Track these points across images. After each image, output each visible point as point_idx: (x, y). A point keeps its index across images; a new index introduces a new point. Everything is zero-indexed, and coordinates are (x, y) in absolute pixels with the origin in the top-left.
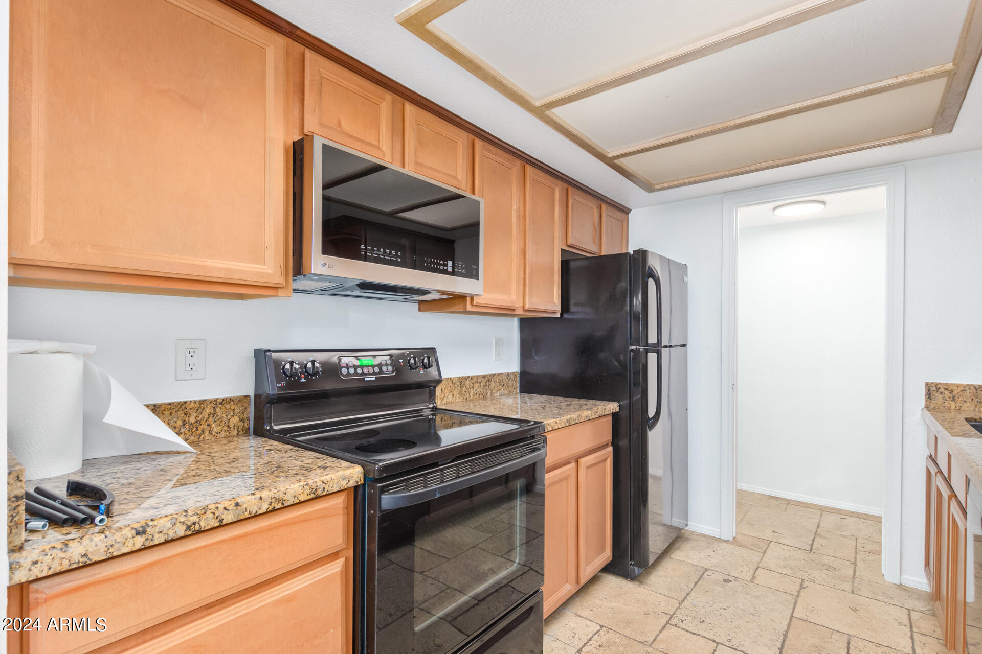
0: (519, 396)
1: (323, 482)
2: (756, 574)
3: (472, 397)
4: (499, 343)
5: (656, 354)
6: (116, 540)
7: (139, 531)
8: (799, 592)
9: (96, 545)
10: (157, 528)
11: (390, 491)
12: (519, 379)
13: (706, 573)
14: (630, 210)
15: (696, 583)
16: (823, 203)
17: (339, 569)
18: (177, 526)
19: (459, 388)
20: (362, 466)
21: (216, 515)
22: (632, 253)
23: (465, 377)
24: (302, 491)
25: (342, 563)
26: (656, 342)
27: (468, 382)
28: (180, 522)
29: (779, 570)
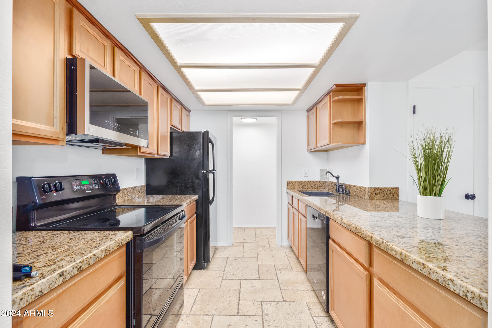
0: (145, 197)
1: (121, 240)
2: (244, 255)
3: (127, 199)
4: (137, 170)
5: (212, 174)
6: (52, 281)
7: (61, 274)
8: (257, 256)
9: (45, 285)
10: (67, 271)
11: (146, 240)
12: (145, 188)
13: (228, 259)
14: (191, 111)
15: (226, 263)
16: (256, 119)
17: (124, 282)
18: (74, 269)
19: (122, 194)
20: (132, 231)
21: (88, 261)
22: (203, 132)
23: (124, 188)
24: (115, 245)
25: (124, 280)
26: (212, 169)
27: (125, 191)
28: (75, 267)
29: (250, 251)
